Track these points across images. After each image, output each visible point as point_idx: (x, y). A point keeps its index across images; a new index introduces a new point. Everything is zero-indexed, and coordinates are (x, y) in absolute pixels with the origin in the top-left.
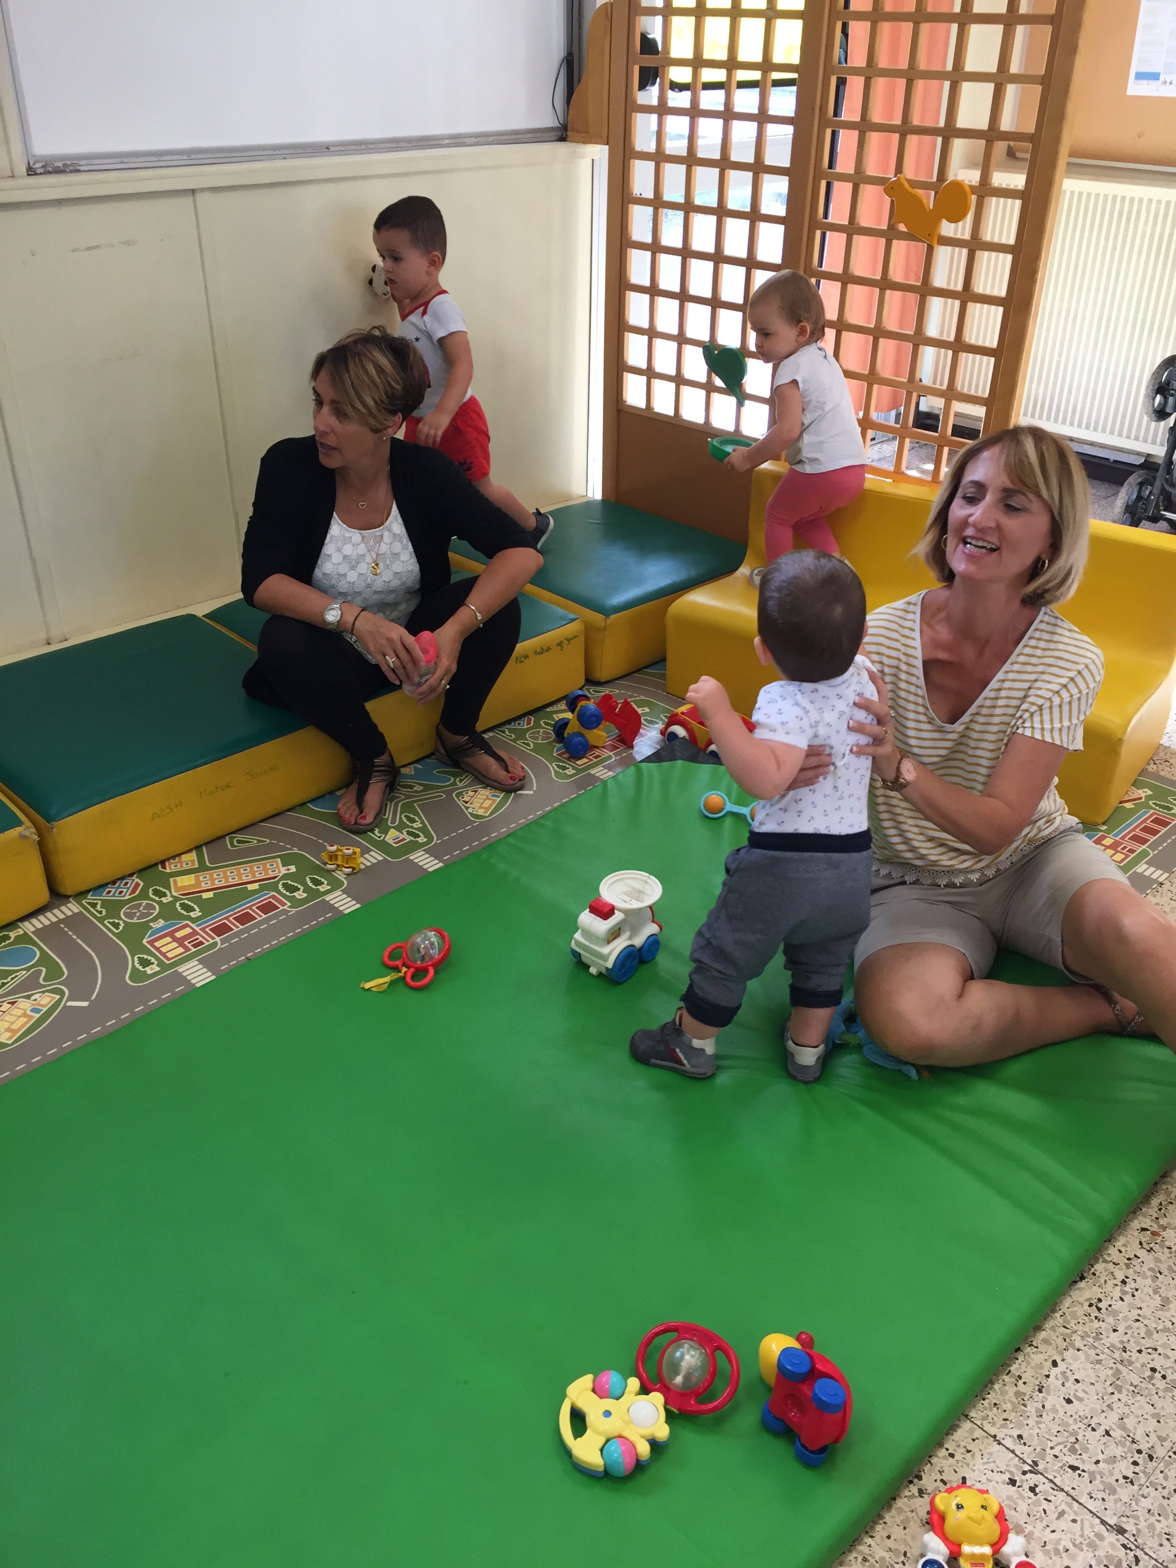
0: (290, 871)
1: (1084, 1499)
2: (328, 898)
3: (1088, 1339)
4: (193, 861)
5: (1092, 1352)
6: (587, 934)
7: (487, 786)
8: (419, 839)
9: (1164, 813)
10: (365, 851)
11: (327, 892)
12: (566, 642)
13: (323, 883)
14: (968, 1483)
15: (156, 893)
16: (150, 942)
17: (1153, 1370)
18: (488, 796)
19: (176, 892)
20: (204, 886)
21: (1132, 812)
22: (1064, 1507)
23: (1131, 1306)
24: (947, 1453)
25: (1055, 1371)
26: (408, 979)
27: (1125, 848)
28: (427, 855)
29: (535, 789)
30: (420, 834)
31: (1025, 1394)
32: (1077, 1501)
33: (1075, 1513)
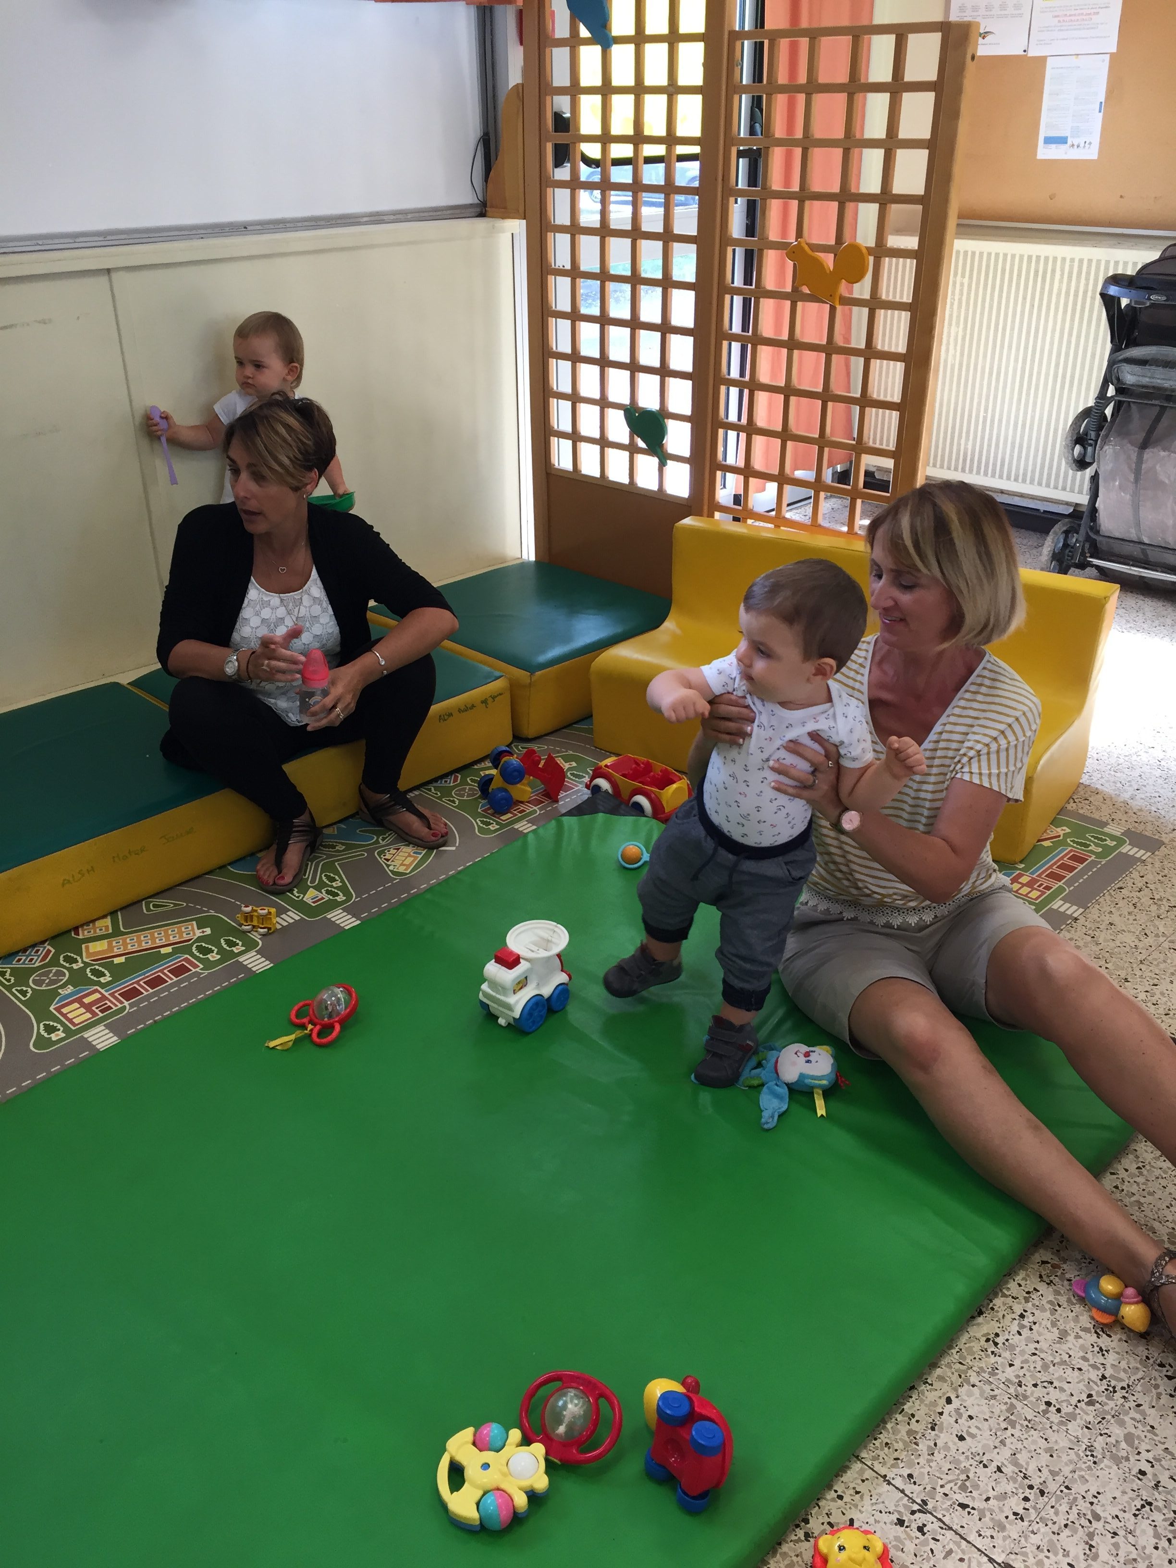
0: (205, 934)
1: (973, 1537)
2: (241, 959)
3: (983, 1374)
4: (107, 927)
5: (987, 1388)
6: (494, 985)
7: (409, 843)
8: (338, 898)
9: (1081, 850)
10: (281, 911)
11: (241, 953)
12: (490, 700)
13: (238, 944)
14: (856, 1525)
15: (67, 959)
16: (58, 1009)
17: (1048, 1404)
18: (409, 853)
19: (87, 958)
20: (116, 951)
21: (1049, 850)
22: (951, 1546)
23: (1028, 1340)
24: (835, 1495)
25: (948, 1408)
26: (314, 1035)
27: (1041, 885)
28: (345, 914)
29: (457, 845)
30: (339, 892)
31: (916, 1432)
32: (965, 1539)
33: (963, 1552)
